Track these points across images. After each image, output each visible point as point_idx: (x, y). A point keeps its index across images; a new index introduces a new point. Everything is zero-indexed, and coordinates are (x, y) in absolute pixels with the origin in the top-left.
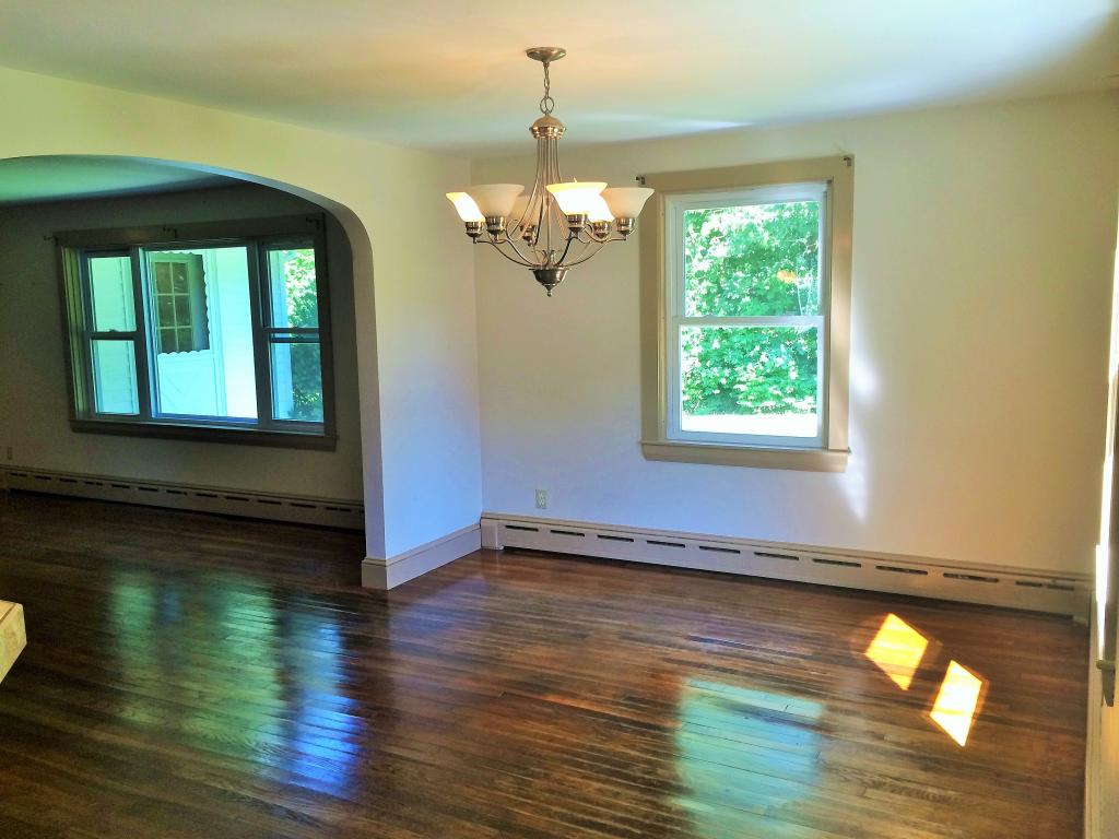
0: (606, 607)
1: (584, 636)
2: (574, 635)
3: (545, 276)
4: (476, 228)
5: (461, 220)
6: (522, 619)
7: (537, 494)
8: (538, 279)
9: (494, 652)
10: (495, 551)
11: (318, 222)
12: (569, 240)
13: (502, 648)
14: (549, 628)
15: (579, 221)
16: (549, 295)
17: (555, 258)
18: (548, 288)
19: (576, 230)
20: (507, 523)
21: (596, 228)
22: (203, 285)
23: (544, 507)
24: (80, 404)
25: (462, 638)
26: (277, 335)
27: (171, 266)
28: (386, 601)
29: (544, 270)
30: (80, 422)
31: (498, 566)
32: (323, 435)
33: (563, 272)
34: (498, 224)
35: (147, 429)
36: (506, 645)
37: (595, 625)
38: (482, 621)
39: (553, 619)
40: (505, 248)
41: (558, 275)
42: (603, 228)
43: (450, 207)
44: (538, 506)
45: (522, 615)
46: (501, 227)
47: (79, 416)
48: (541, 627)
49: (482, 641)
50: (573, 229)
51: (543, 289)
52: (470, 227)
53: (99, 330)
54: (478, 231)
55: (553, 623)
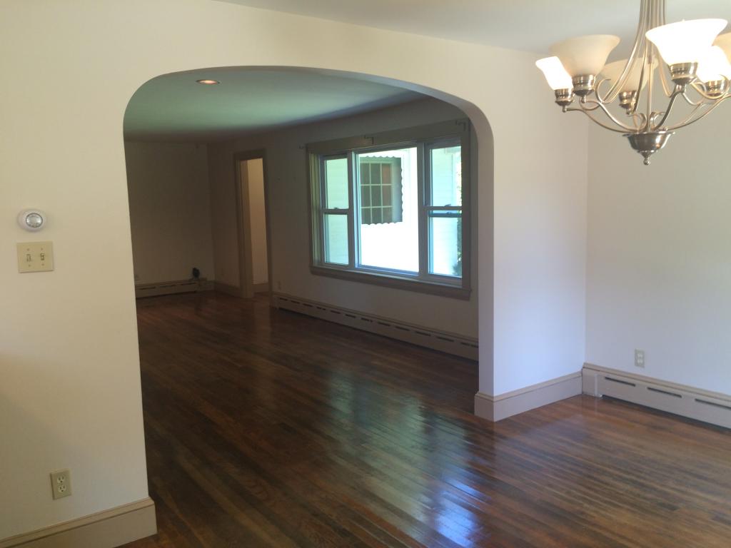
0: (700, 477)
1: (673, 508)
2: (663, 505)
3: (642, 142)
4: (566, 95)
5: (551, 89)
6: (611, 475)
7: (636, 354)
8: (634, 146)
9: (578, 508)
10: (594, 398)
11: (465, 124)
12: (673, 97)
13: (586, 505)
14: (637, 491)
15: (686, 70)
16: (646, 164)
17: (655, 120)
18: (646, 156)
19: (682, 82)
20: (606, 375)
21: (709, 88)
22: (400, 178)
23: (642, 365)
24: (316, 256)
25: (550, 486)
26: (435, 212)
27: (381, 166)
28: (492, 433)
29: (641, 135)
30: (315, 267)
31: (596, 413)
32: (461, 287)
33: (665, 136)
34: (585, 83)
35: (353, 276)
36: (591, 503)
37: (686, 497)
38: (572, 470)
39: (642, 481)
40: (597, 115)
41: (658, 140)
42: (718, 87)
43: (540, 75)
44: (637, 364)
45: (611, 471)
46: (589, 87)
47: (316, 264)
48: (628, 487)
49: (568, 493)
50: (678, 81)
51: (640, 157)
52: (559, 94)
53: (330, 208)
54: (569, 99)
55: (642, 485)
